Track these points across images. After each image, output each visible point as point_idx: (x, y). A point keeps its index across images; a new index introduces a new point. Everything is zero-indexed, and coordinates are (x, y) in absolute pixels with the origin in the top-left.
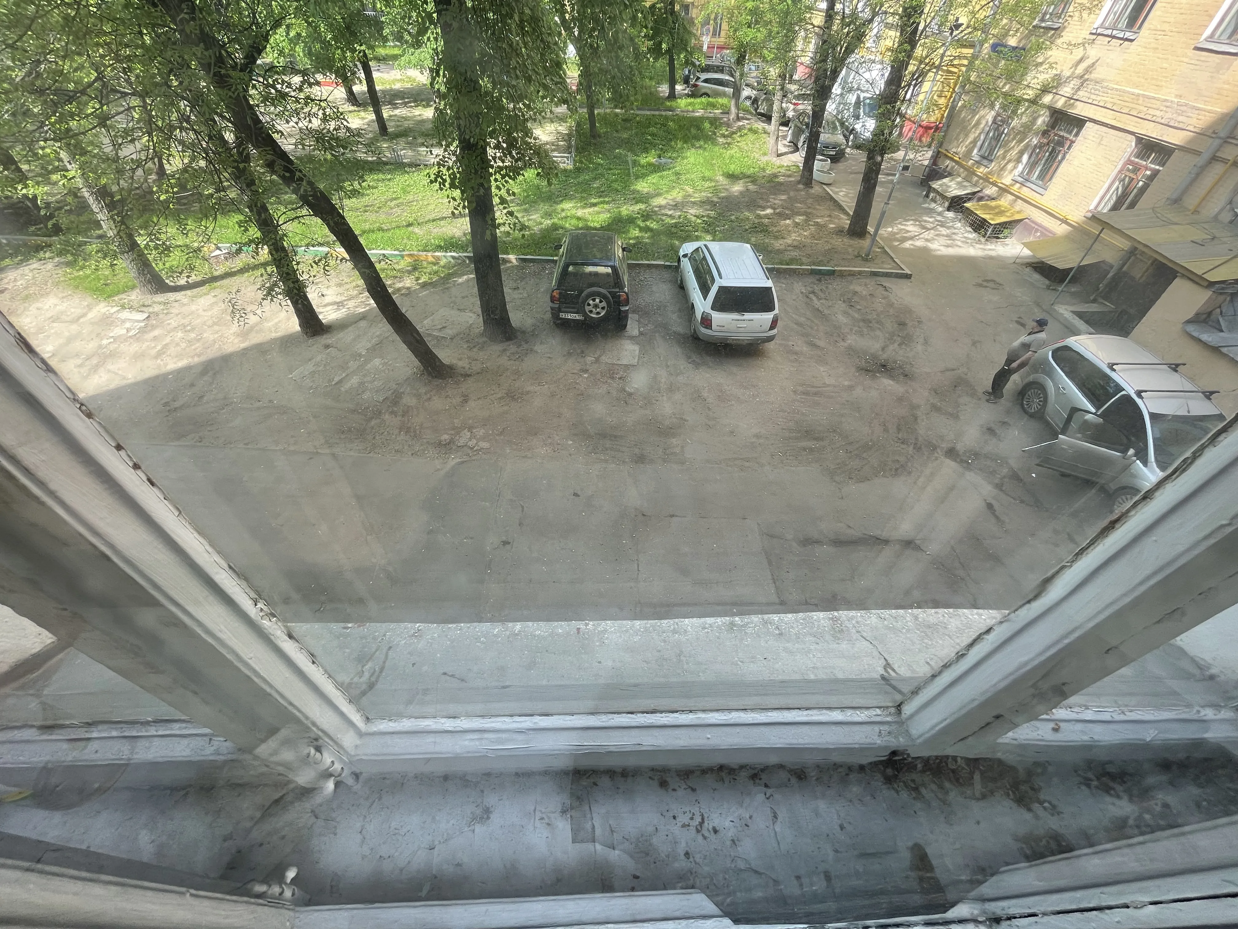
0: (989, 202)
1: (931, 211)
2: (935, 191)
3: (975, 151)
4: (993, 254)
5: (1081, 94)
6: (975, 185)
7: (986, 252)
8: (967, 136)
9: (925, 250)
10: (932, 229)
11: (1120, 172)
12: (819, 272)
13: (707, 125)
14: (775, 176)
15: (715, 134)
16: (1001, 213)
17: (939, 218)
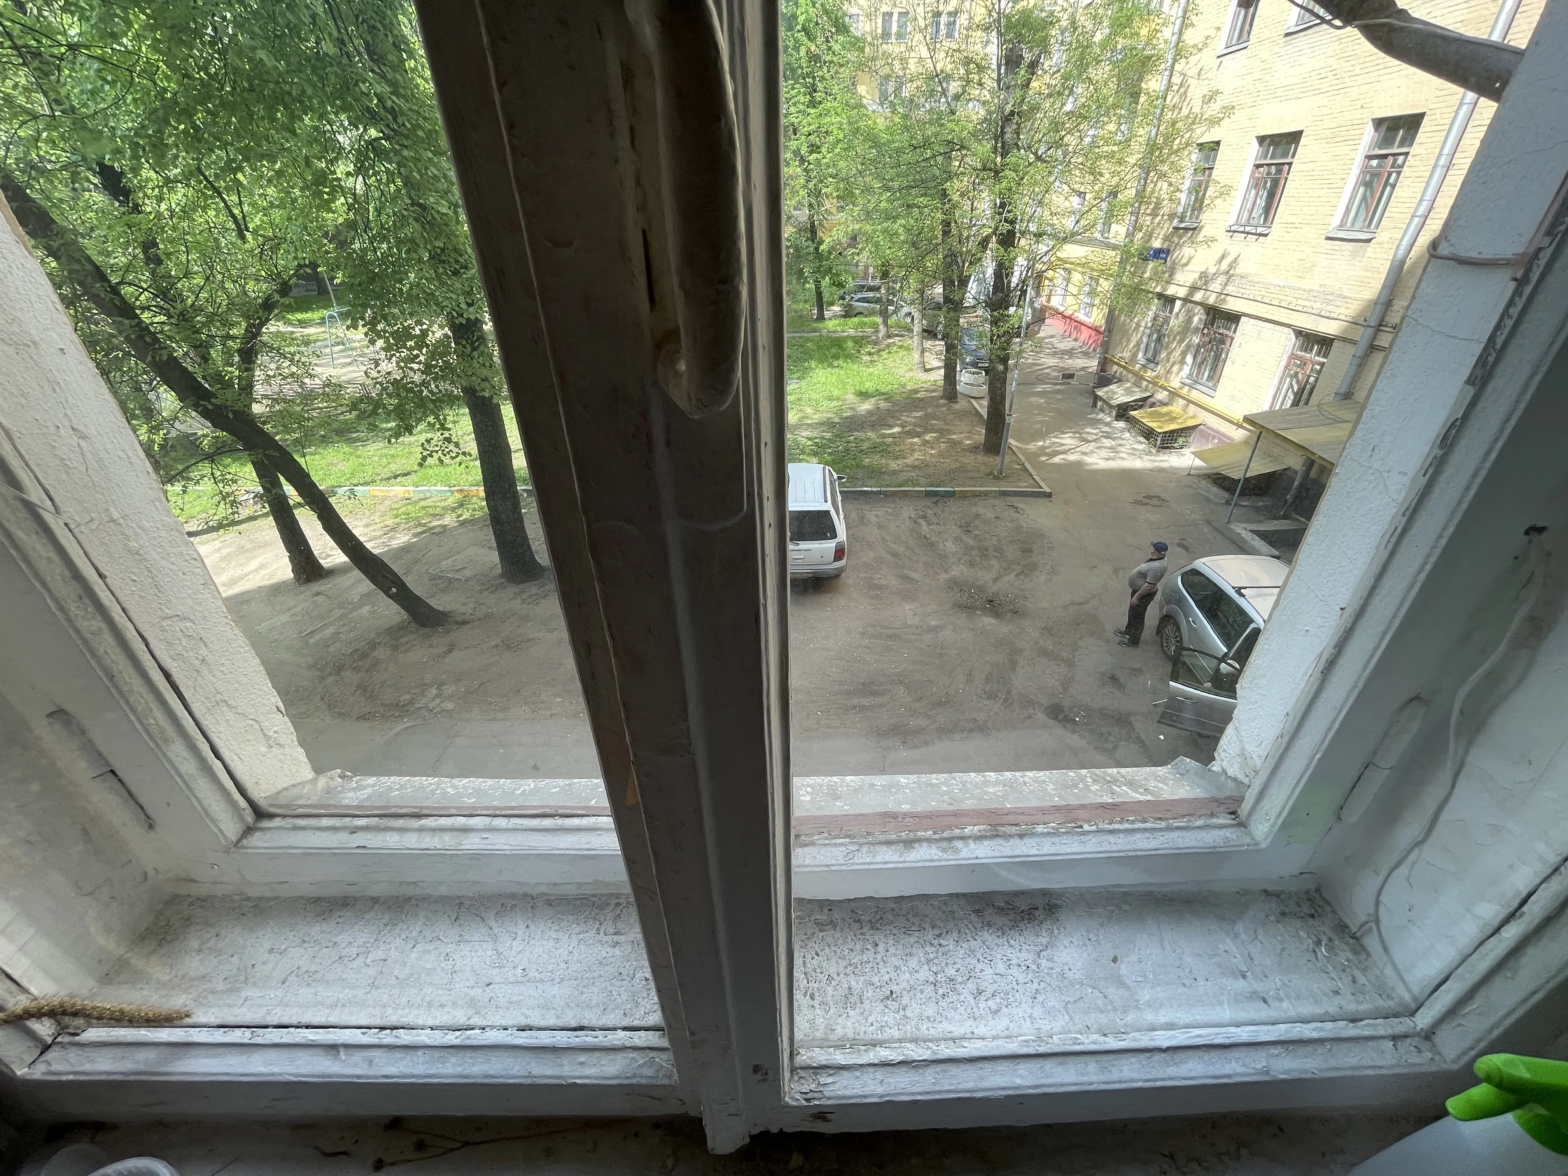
0: (1158, 409)
1: (1095, 423)
2: (1101, 398)
3: (1140, 355)
4: (1165, 465)
5: (1230, 289)
6: (1146, 390)
7: (1156, 464)
8: (1129, 340)
9: (1079, 464)
10: (1094, 441)
11: (1286, 367)
12: (935, 494)
13: (850, 344)
14: (916, 391)
15: (859, 352)
16: (1173, 419)
17: (1106, 429)
